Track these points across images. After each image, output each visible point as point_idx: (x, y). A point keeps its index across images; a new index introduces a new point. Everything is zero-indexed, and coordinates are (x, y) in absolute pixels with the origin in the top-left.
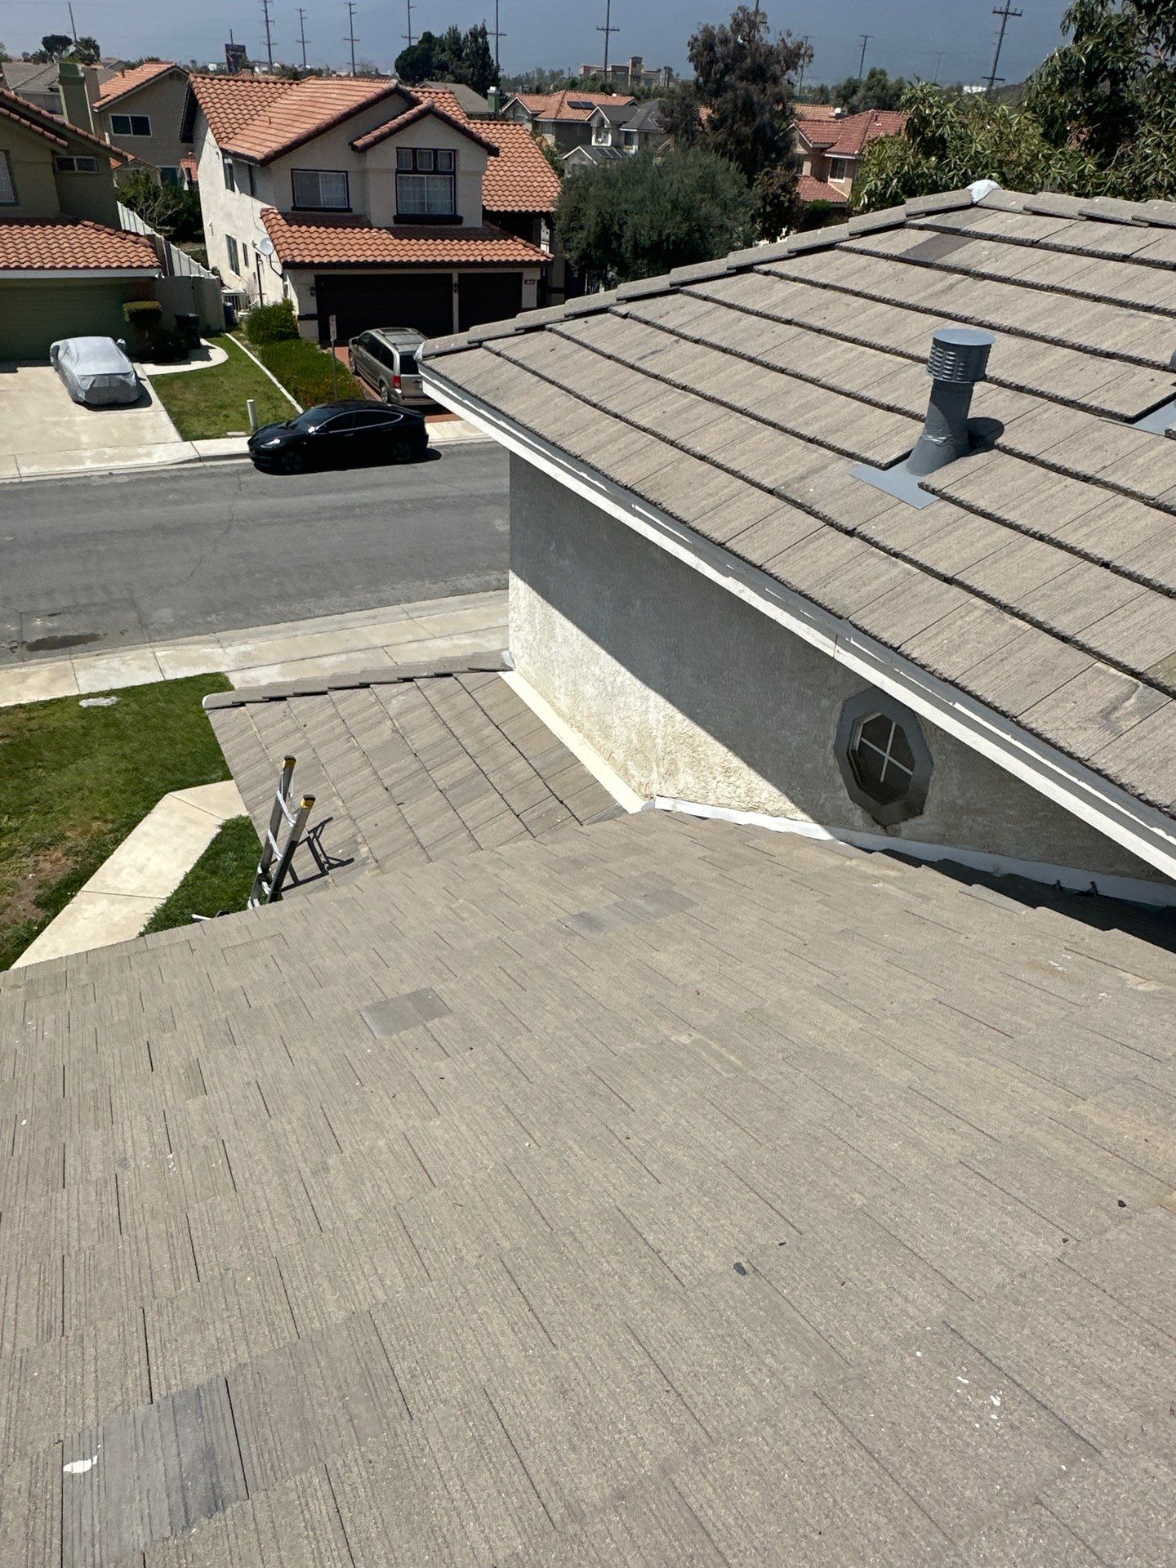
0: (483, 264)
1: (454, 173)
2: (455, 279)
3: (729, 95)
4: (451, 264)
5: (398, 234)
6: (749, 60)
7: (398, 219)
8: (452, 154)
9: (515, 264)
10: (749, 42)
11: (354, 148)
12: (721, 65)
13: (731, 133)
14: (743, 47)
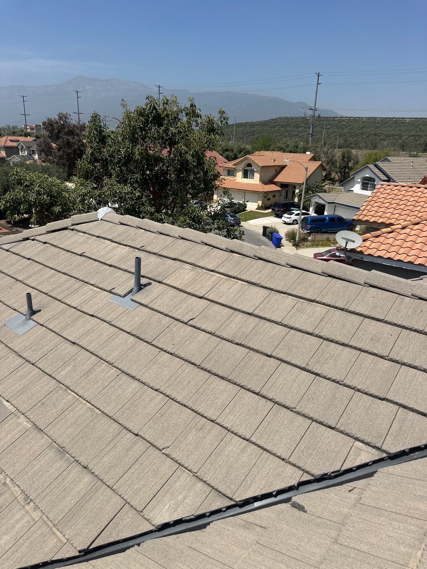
6: (66, 129)
10: (66, 123)
13: (64, 152)
14: (64, 124)
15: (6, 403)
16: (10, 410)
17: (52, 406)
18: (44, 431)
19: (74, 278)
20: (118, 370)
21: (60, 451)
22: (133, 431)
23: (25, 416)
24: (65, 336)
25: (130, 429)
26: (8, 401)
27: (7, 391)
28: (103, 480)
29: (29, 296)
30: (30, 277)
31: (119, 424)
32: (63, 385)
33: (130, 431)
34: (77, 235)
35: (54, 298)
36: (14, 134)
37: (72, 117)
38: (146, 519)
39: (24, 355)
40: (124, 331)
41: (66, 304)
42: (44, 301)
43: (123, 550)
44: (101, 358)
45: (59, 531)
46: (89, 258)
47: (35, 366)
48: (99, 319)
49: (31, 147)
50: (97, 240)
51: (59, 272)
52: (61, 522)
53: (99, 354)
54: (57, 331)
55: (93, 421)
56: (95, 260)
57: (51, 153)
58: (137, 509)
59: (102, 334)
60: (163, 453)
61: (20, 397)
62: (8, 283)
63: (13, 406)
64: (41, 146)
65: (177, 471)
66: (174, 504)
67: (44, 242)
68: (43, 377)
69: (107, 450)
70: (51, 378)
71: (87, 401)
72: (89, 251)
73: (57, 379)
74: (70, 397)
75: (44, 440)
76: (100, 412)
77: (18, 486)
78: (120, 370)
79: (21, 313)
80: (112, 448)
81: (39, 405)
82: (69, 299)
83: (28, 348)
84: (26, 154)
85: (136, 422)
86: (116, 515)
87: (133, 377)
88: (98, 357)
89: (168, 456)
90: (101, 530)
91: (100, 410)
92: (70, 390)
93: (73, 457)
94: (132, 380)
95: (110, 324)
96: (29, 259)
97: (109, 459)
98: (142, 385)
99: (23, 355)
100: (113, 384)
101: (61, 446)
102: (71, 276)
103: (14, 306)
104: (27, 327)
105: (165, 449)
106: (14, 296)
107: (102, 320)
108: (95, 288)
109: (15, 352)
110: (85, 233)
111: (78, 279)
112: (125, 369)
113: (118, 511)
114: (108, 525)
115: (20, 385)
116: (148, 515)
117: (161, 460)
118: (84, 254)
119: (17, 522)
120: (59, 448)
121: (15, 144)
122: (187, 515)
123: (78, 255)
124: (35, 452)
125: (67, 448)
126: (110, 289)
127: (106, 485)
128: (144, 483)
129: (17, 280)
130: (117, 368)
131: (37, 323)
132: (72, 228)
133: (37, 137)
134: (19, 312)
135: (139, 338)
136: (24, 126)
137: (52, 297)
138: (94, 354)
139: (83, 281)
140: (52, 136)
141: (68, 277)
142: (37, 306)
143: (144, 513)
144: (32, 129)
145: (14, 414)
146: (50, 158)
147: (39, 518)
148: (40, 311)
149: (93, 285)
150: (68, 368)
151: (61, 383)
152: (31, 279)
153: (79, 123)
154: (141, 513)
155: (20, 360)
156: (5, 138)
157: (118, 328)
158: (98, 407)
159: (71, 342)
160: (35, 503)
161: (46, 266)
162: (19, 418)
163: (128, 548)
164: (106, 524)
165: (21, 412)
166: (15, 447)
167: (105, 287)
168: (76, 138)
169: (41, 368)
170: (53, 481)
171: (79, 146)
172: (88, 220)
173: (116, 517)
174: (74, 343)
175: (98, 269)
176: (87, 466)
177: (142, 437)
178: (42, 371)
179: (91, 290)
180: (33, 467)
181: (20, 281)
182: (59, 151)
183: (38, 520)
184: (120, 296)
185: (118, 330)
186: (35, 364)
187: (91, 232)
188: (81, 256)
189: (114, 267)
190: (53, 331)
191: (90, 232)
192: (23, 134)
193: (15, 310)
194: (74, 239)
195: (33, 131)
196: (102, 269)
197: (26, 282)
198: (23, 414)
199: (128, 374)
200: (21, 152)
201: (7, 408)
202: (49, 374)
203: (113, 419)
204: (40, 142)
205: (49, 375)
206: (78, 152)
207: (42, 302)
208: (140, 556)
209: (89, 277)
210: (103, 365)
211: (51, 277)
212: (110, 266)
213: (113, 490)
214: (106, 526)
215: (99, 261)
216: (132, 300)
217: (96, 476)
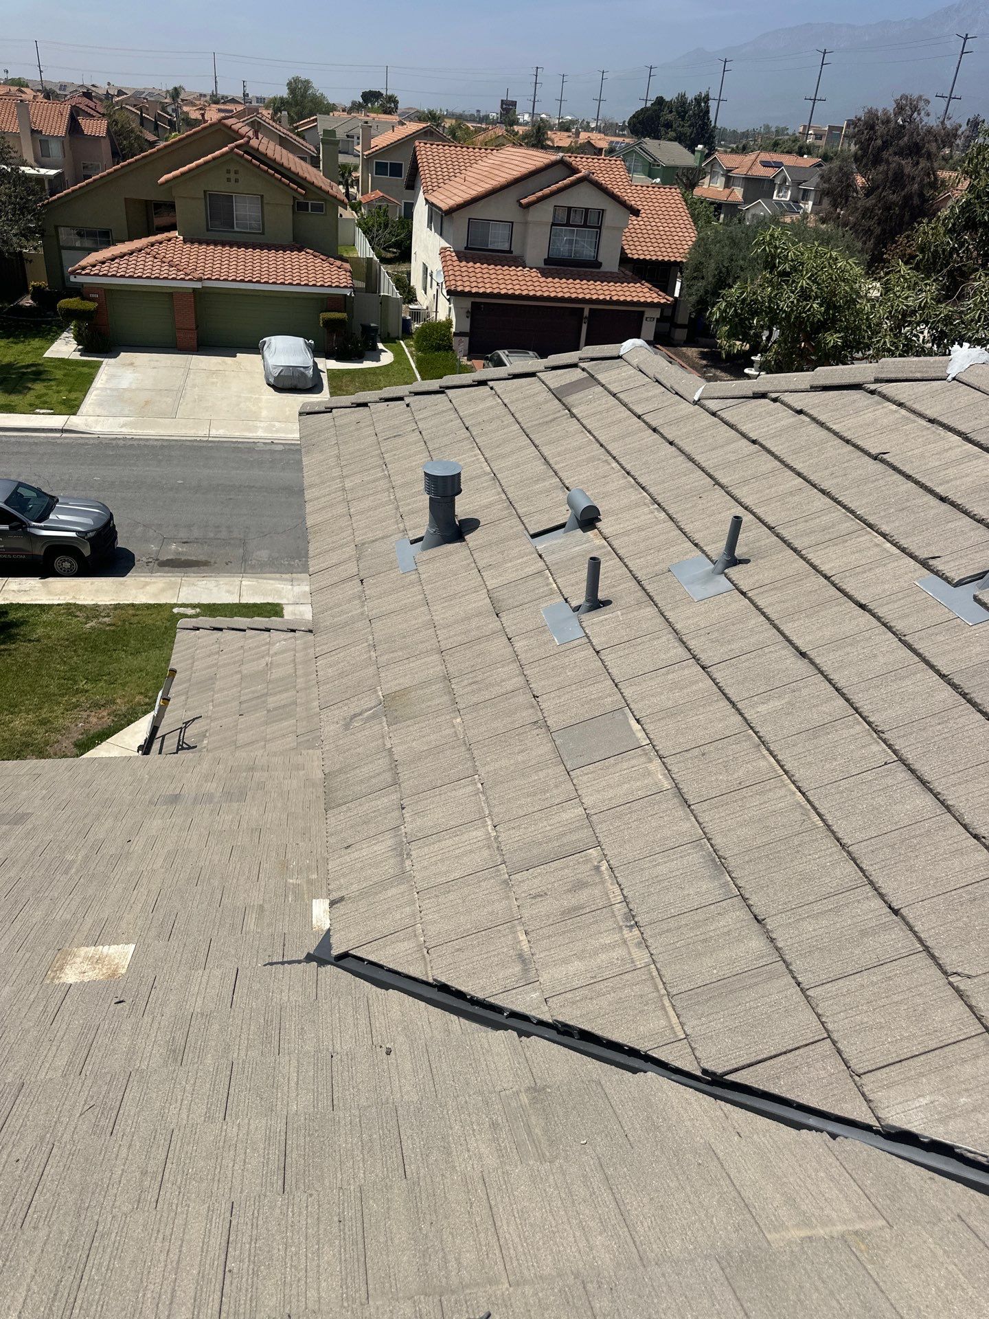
0: (611, 302)
1: (600, 228)
2: (586, 313)
3: (882, 168)
4: (584, 301)
5: (545, 274)
6: (906, 139)
7: (547, 261)
8: (601, 212)
9: (638, 304)
10: (910, 123)
11: (521, 205)
12: (879, 142)
13: (880, 199)
14: (903, 127)
15: (633, 722)
16: (638, 740)
17: (721, 766)
18: (692, 807)
19: (844, 507)
20: (889, 751)
21: (713, 860)
22: (890, 898)
23: (664, 763)
24: (787, 633)
25: (883, 891)
26: (638, 721)
27: (642, 700)
28: (791, 964)
29: (737, 521)
30: (745, 482)
31: (861, 869)
32: (756, 733)
33: (882, 896)
34: (880, 407)
35: (785, 542)
36: (775, 146)
37: (930, 108)
38: (863, 1095)
39: (692, 644)
40: (932, 667)
41: (807, 562)
42: (763, 543)
43: (798, 1126)
44: (856, 709)
45: (674, 1010)
46: (895, 469)
47: (707, 672)
48: (878, 619)
49: (805, 181)
50: (928, 429)
51: (814, 486)
52: (682, 995)
53: (855, 698)
54: (773, 617)
55: (801, 835)
56: (908, 477)
57: (847, 201)
58: (851, 1064)
59: (875, 656)
60: (950, 984)
61: (663, 722)
62: (697, 484)
63: (647, 734)
64: (828, 180)
65: (974, 1040)
66: (945, 1106)
67: (799, 409)
68: (718, 700)
69: (817, 908)
70: (733, 710)
71: (799, 788)
72: (898, 452)
73: (746, 715)
74: (762, 763)
75: (689, 825)
76: (821, 824)
77: (620, 885)
78: (895, 752)
79: (707, 556)
80: (830, 910)
81: (696, 752)
82: (819, 552)
83: (702, 632)
84: (788, 199)
85: (903, 884)
86: (798, 1048)
87: (924, 783)
88: (851, 705)
89: (961, 996)
90: (759, 1058)
91: (823, 820)
92: (768, 750)
93: (739, 888)
94: (919, 789)
95: (900, 640)
96: (754, 442)
97: (814, 930)
98: (940, 810)
99: (688, 643)
100: (869, 776)
101: (720, 853)
102: (839, 503)
103: (697, 537)
104: (711, 589)
105: (959, 978)
106: (702, 516)
107: (885, 625)
108: (889, 545)
109: (675, 631)
110: (900, 405)
111: (852, 512)
112: (910, 757)
113: (804, 1043)
114: (775, 1056)
115: (669, 699)
116: (872, 1090)
117: (941, 995)
118: (885, 456)
119: (605, 948)
120: (714, 854)
121: (770, 173)
122: (970, 1148)
123: (869, 455)
124: (666, 839)
125: (732, 863)
126: (927, 556)
127: (794, 978)
128: (882, 1020)
129: (717, 483)
130: (890, 746)
131: (735, 585)
132: (873, 387)
133: (826, 158)
134: (703, 552)
135: (968, 697)
136: (801, 129)
137: (782, 539)
138: (843, 695)
139: (864, 522)
140: (863, 156)
141: (832, 502)
142: (745, 549)
143: (863, 1082)
144: (818, 136)
145: (643, 750)
146: (839, 214)
147: (643, 965)
148: (747, 561)
149: (884, 535)
150: (776, 704)
151: (752, 728)
152: (747, 487)
153: (943, 123)
154: (857, 1078)
155: (681, 651)
156: (752, 156)
157: (919, 655)
158: (822, 811)
159: (797, 649)
160: (642, 933)
161: (787, 466)
162: (650, 761)
163: (810, 1128)
164: (772, 1054)
165: (657, 751)
166: (631, 812)
167: (913, 548)
168: (923, 163)
169: (718, 681)
170: (686, 910)
171: (922, 186)
172: (918, 375)
173: (797, 1052)
174: (803, 655)
175: (907, 500)
176: (763, 920)
177: (907, 924)
178: (719, 688)
179: (877, 545)
180: (655, 866)
181: (722, 486)
182: (867, 195)
183: (639, 966)
184: (946, 579)
185: (917, 659)
186: (709, 670)
187: (917, 407)
188: (875, 458)
189: (953, 504)
190: (763, 614)
191: (914, 406)
192: (796, 147)
193: (696, 545)
194: (868, 416)
195: (819, 143)
196: (919, 501)
197: (736, 492)
198: (660, 758)
199: (913, 771)
200: (778, 192)
201: (634, 734)
202: (733, 700)
203: (849, 853)
204: (831, 169)
205: (731, 702)
206: (916, 201)
207: (757, 544)
208: (831, 1160)
209: (882, 514)
210: (858, 728)
211: (791, 494)
212: (943, 499)
213: (807, 997)
214: (771, 1058)
215: (917, 482)
216: (976, 599)
217: (777, 949)
